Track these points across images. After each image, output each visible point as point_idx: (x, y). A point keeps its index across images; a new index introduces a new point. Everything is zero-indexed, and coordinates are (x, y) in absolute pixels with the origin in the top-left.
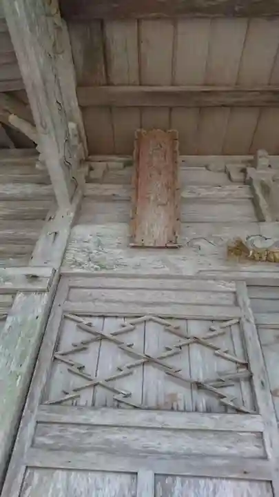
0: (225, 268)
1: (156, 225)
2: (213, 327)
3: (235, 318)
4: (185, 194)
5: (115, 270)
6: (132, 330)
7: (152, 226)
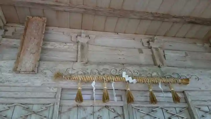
0: (54, 82)
1: (28, 62)
2: (42, 107)
3: (53, 103)
4: (49, 47)
5: (5, 83)
6: (8, 110)
7: (26, 63)
